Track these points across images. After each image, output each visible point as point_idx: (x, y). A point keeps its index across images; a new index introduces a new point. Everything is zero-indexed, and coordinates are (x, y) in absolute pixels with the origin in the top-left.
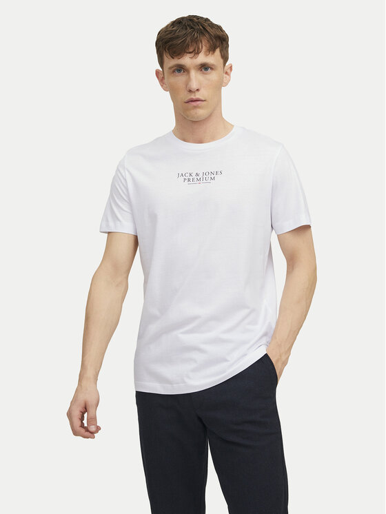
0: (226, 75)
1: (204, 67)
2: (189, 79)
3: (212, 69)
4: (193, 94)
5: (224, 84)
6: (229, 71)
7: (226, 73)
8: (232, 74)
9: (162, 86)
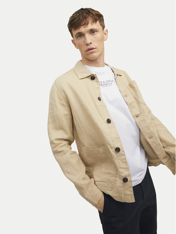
0: (106, 35)
1: (92, 31)
2: (86, 39)
3: (96, 31)
4: (89, 46)
5: (105, 40)
6: (106, 33)
7: (105, 34)
8: (108, 34)
9: (76, 47)
